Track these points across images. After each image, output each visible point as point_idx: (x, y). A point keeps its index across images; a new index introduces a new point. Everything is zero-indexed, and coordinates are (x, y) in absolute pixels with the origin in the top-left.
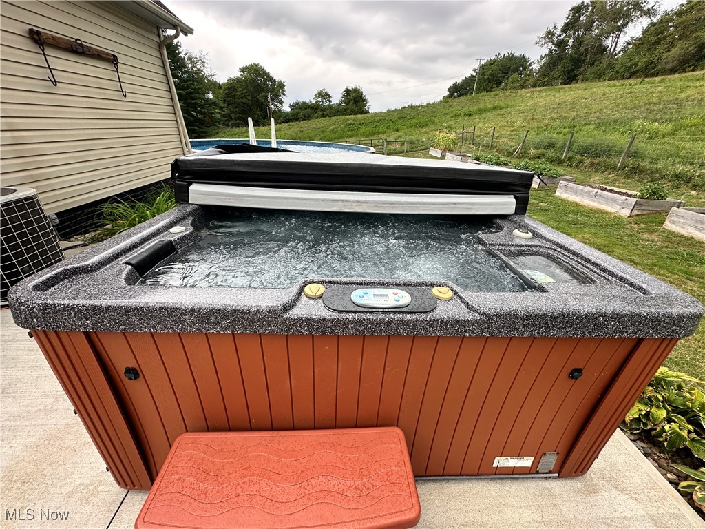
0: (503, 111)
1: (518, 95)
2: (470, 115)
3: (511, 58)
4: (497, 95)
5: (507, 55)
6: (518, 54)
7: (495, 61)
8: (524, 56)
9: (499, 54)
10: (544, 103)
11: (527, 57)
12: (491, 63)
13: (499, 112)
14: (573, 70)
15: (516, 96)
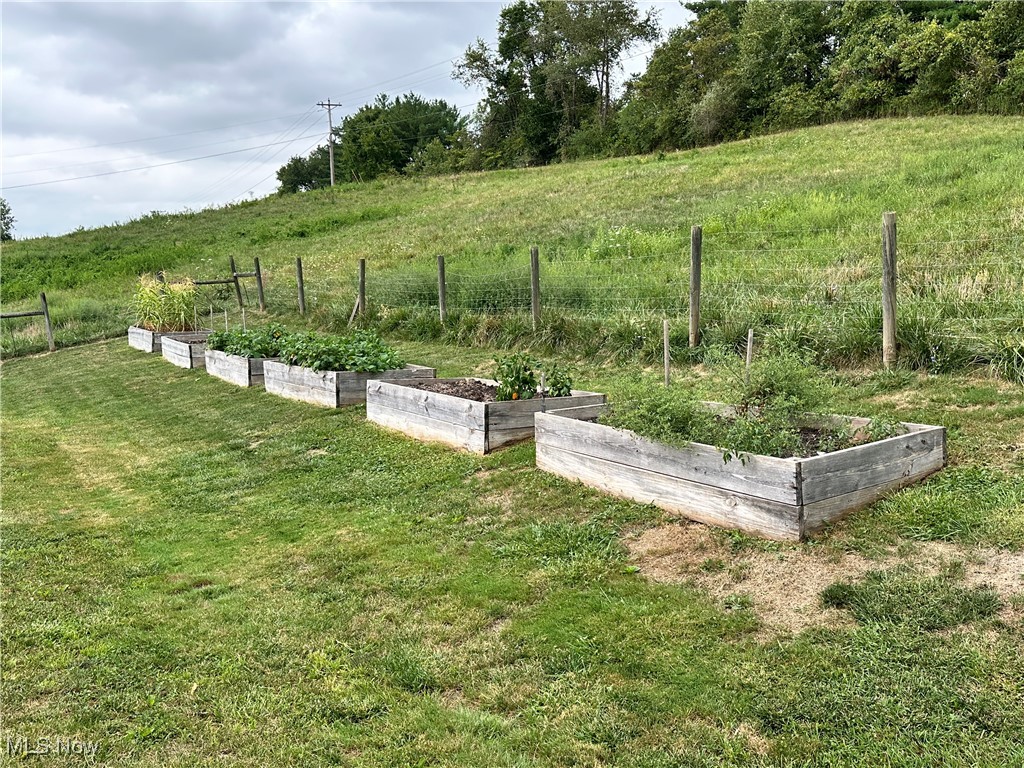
0: (383, 224)
1: (430, 186)
2: (302, 235)
3: (414, 107)
4: (383, 187)
5: (403, 100)
6: (429, 98)
7: (378, 113)
8: (443, 105)
9: (384, 97)
10: (477, 202)
11: (450, 105)
12: (369, 116)
13: (374, 225)
14: (544, 136)
15: (426, 190)
